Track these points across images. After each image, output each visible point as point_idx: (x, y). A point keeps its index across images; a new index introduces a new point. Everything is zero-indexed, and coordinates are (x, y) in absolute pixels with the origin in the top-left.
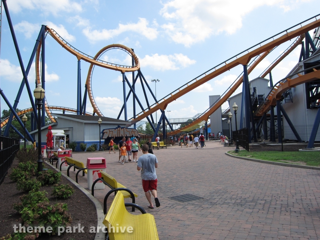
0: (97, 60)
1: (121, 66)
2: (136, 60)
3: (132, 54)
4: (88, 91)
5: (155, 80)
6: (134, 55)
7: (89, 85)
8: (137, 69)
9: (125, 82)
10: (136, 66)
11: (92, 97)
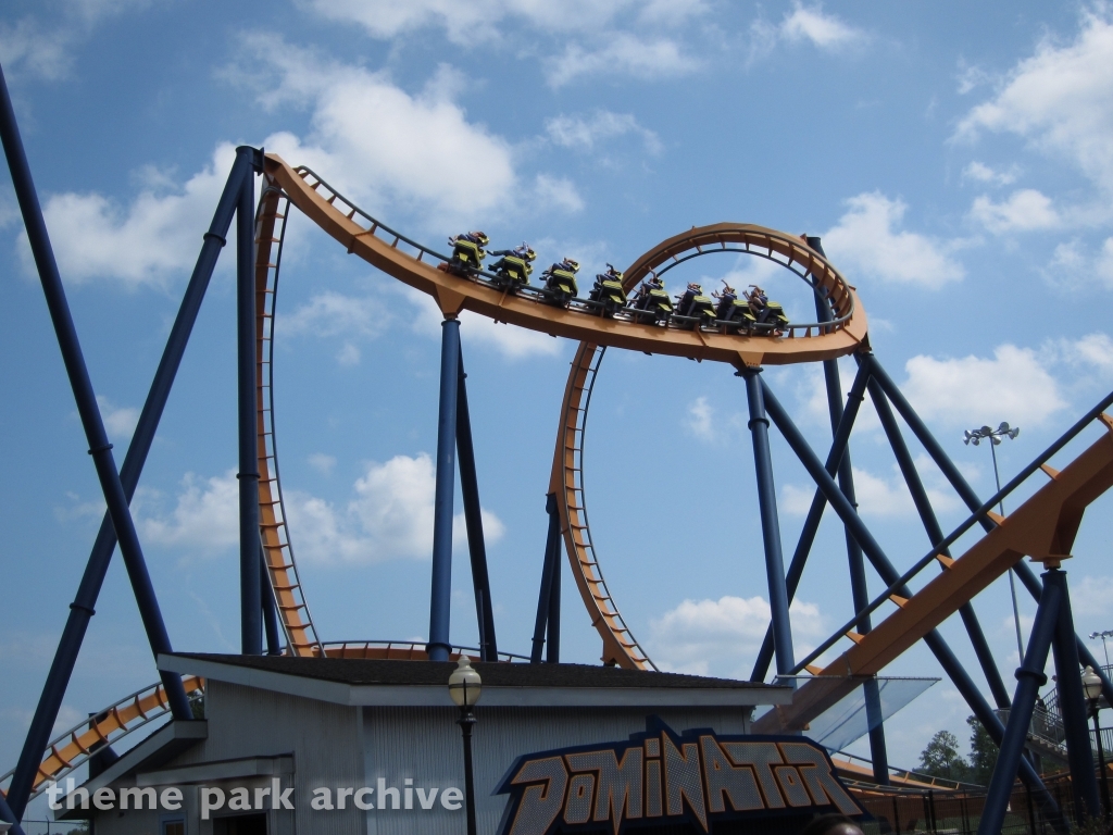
2: (837, 299)
3: (809, 264)
4: (567, 533)
5: (986, 431)
6: (826, 271)
7: (569, 494)
8: (851, 343)
9: (763, 425)
10: (843, 326)
11: (589, 565)
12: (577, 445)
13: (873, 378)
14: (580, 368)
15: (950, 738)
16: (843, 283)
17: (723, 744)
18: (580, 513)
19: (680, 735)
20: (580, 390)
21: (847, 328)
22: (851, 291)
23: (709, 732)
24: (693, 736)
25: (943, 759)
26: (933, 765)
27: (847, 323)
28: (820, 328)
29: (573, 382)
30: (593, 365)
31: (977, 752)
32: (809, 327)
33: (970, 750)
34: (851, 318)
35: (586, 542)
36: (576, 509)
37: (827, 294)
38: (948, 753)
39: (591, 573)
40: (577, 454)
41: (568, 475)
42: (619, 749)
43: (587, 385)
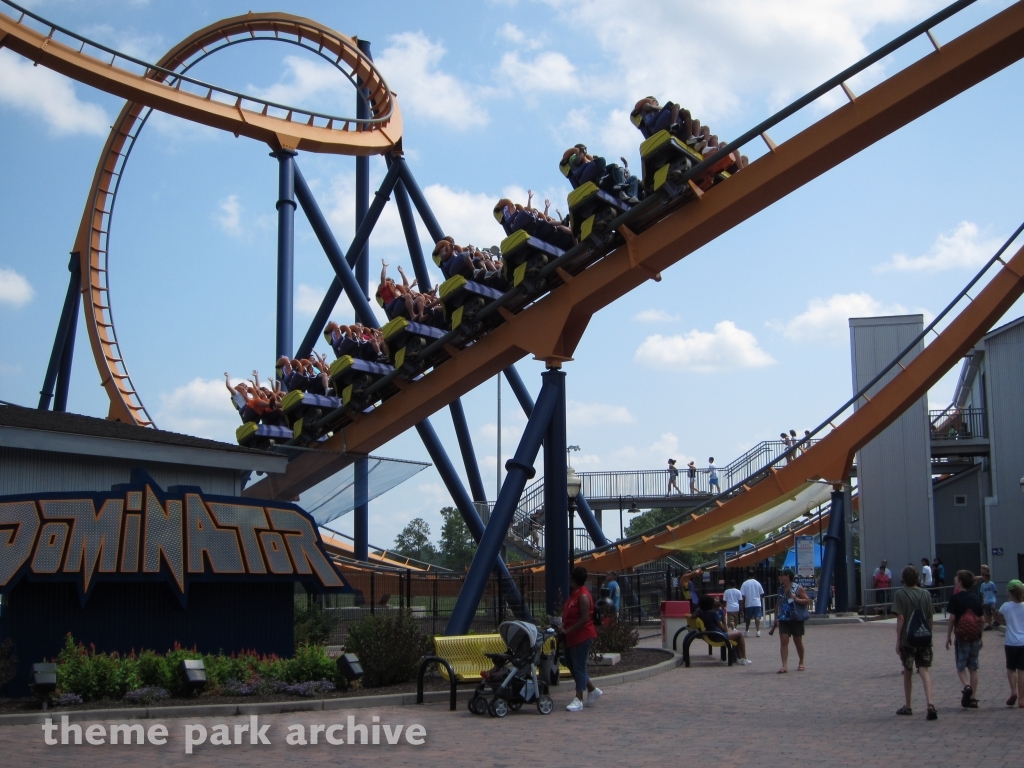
0: (170, 78)
1: (271, 111)
2: (378, 102)
3: (357, 65)
4: (87, 292)
6: (371, 74)
7: (93, 255)
8: (385, 143)
9: (291, 207)
10: (380, 126)
11: (105, 326)
12: (107, 208)
13: (400, 183)
14: (120, 132)
15: (424, 525)
16: (386, 88)
17: (209, 504)
18: (102, 275)
19: (165, 490)
20: (117, 154)
21: (383, 129)
22: (393, 97)
23: (196, 490)
24: (179, 493)
25: (415, 543)
26: (406, 548)
27: (384, 124)
28: (358, 124)
29: (112, 144)
30: (133, 132)
31: (446, 540)
32: (348, 121)
33: (440, 538)
34: (389, 120)
35: (104, 303)
36: (98, 270)
37: (369, 96)
38: (421, 538)
39: (106, 334)
40: (106, 217)
41: (94, 236)
42: (99, 499)
43: (124, 150)
